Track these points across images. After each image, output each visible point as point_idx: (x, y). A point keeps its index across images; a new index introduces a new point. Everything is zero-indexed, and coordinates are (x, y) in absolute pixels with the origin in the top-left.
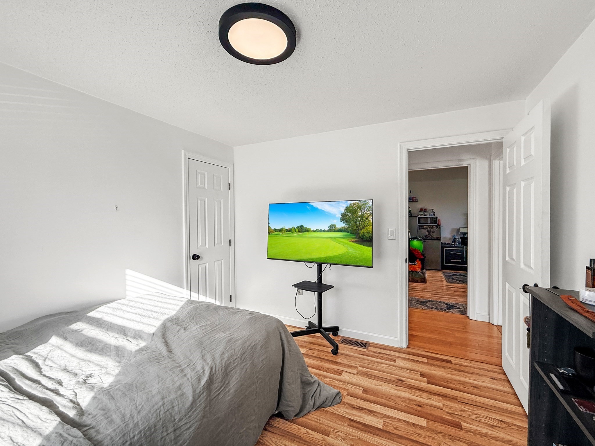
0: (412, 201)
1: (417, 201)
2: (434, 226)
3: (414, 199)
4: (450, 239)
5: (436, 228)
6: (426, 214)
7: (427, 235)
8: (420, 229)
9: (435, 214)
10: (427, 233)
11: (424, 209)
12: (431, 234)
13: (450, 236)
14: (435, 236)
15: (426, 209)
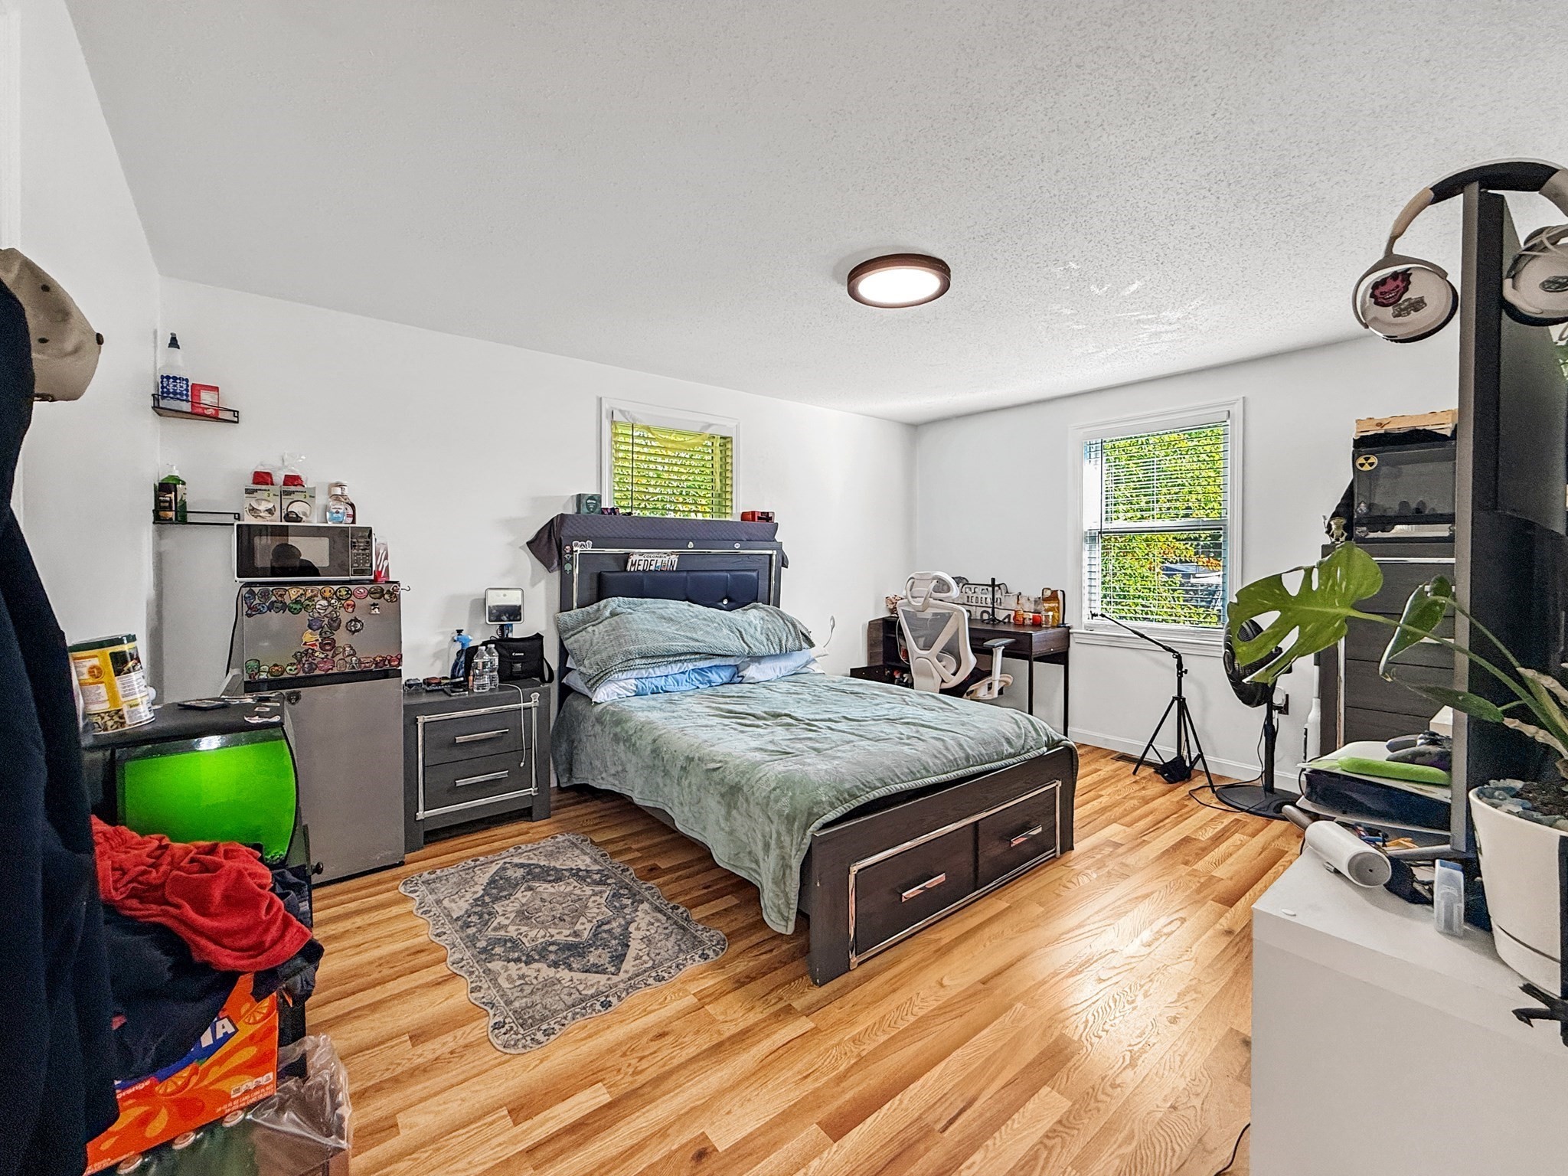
0: (186, 407)
1: (228, 416)
2: (362, 590)
3: (206, 398)
4: (437, 655)
5: (369, 600)
6: (297, 508)
7: (309, 653)
8: (253, 611)
9: (354, 516)
10: (310, 637)
11: (279, 478)
12: (342, 637)
13: (440, 638)
14: (366, 650)
15: (292, 480)
